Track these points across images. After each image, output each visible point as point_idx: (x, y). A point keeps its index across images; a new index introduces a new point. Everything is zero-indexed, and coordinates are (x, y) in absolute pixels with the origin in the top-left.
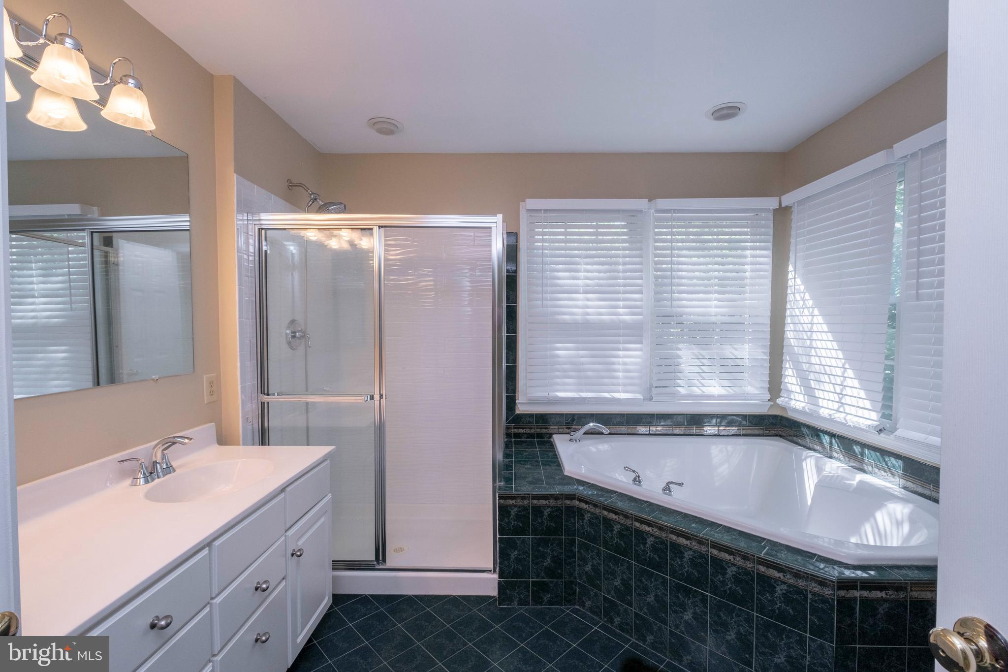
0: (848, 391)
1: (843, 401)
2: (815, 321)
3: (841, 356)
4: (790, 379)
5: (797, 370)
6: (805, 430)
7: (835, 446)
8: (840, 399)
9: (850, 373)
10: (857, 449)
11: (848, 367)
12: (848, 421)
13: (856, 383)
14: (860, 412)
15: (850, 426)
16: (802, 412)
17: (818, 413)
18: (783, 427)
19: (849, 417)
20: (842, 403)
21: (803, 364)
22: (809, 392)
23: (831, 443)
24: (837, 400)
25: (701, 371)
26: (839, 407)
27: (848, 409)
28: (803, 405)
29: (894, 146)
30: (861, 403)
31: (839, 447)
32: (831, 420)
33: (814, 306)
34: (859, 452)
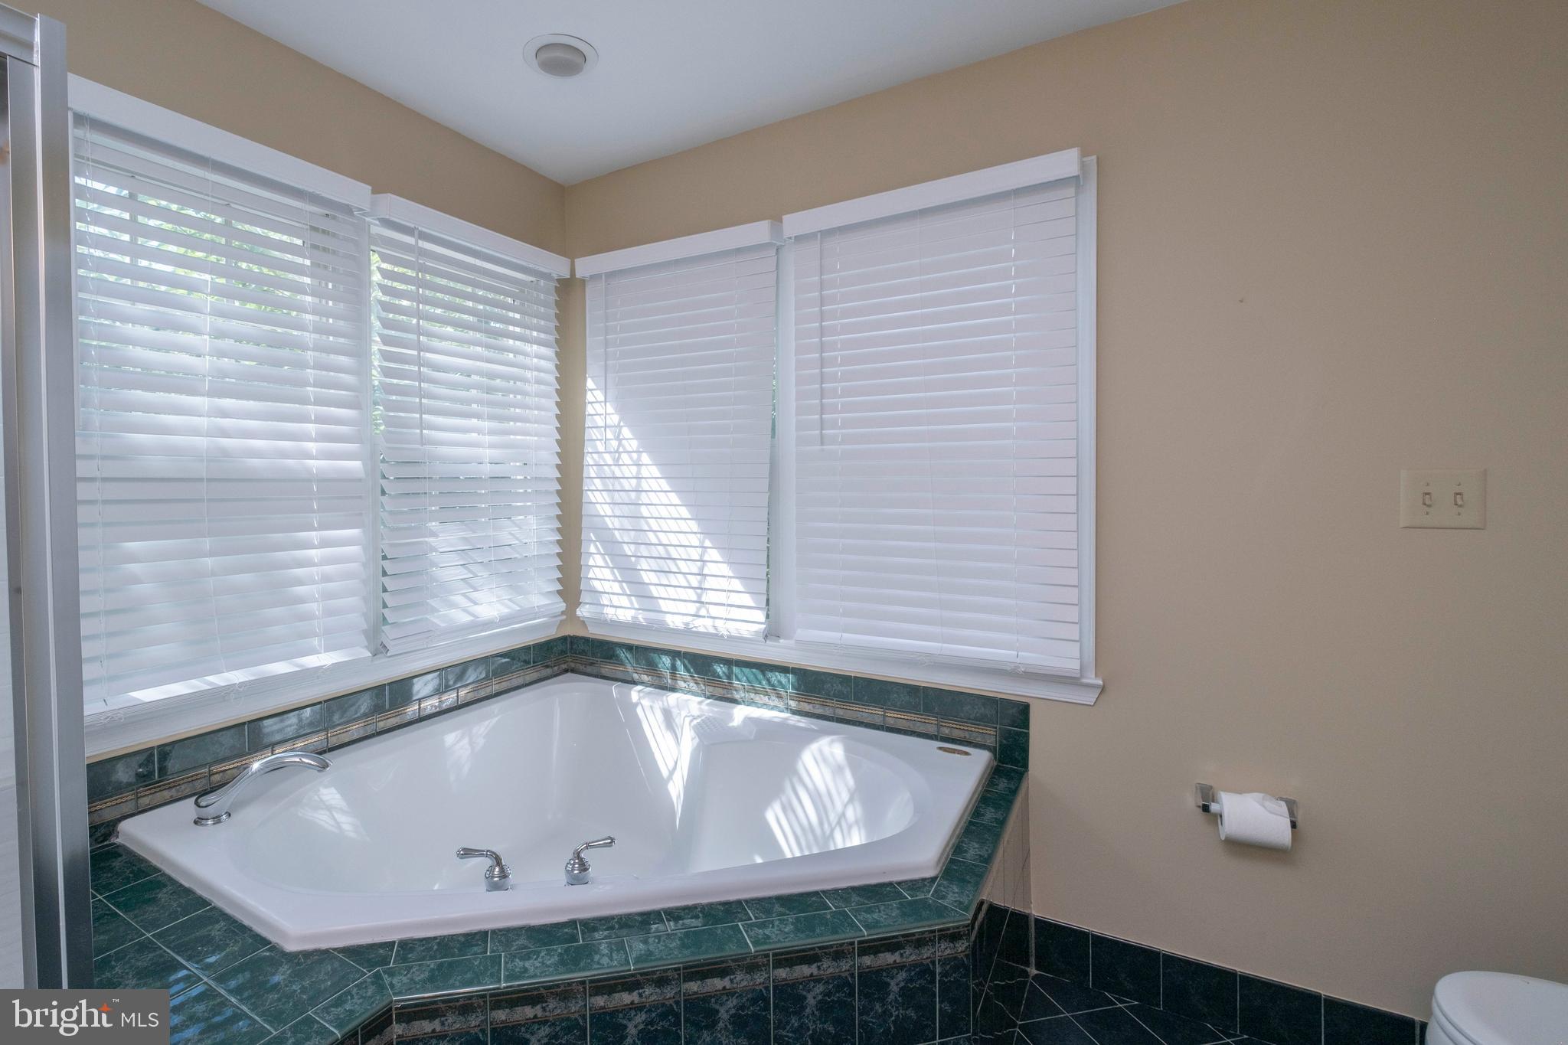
0: (710, 583)
1: (704, 599)
2: (644, 472)
3: (695, 528)
4: (599, 572)
5: (612, 556)
6: (623, 654)
7: (682, 671)
8: (699, 596)
9: (714, 554)
10: (720, 669)
11: (710, 545)
12: (719, 629)
13: (725, 570)
14: (736, 613)
15: (722, 636)
16: (634, 626)
17: (663, 623)
18: (580, 653)
19: (719, 623)
20: (702, 603)
21: (624, 545)
22: (640, 591)
23: (674, 668)
24: (695, 598)
25: (472, 576)
26: (699, 609)
27: (714, 611)
28: (632, 613)
29: (785, 217)
30: (736, 599)
31: (688, 671)
32: (688, 632)
33: (641, 450)
34: (723, 672)
